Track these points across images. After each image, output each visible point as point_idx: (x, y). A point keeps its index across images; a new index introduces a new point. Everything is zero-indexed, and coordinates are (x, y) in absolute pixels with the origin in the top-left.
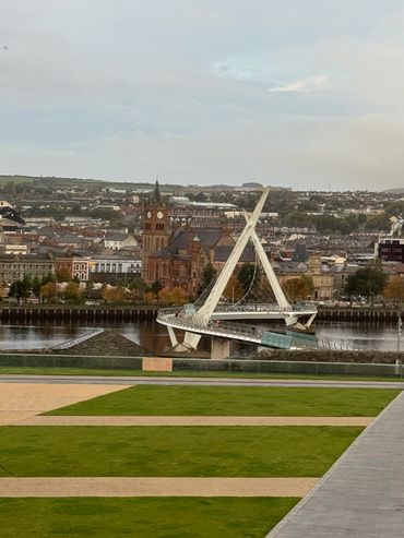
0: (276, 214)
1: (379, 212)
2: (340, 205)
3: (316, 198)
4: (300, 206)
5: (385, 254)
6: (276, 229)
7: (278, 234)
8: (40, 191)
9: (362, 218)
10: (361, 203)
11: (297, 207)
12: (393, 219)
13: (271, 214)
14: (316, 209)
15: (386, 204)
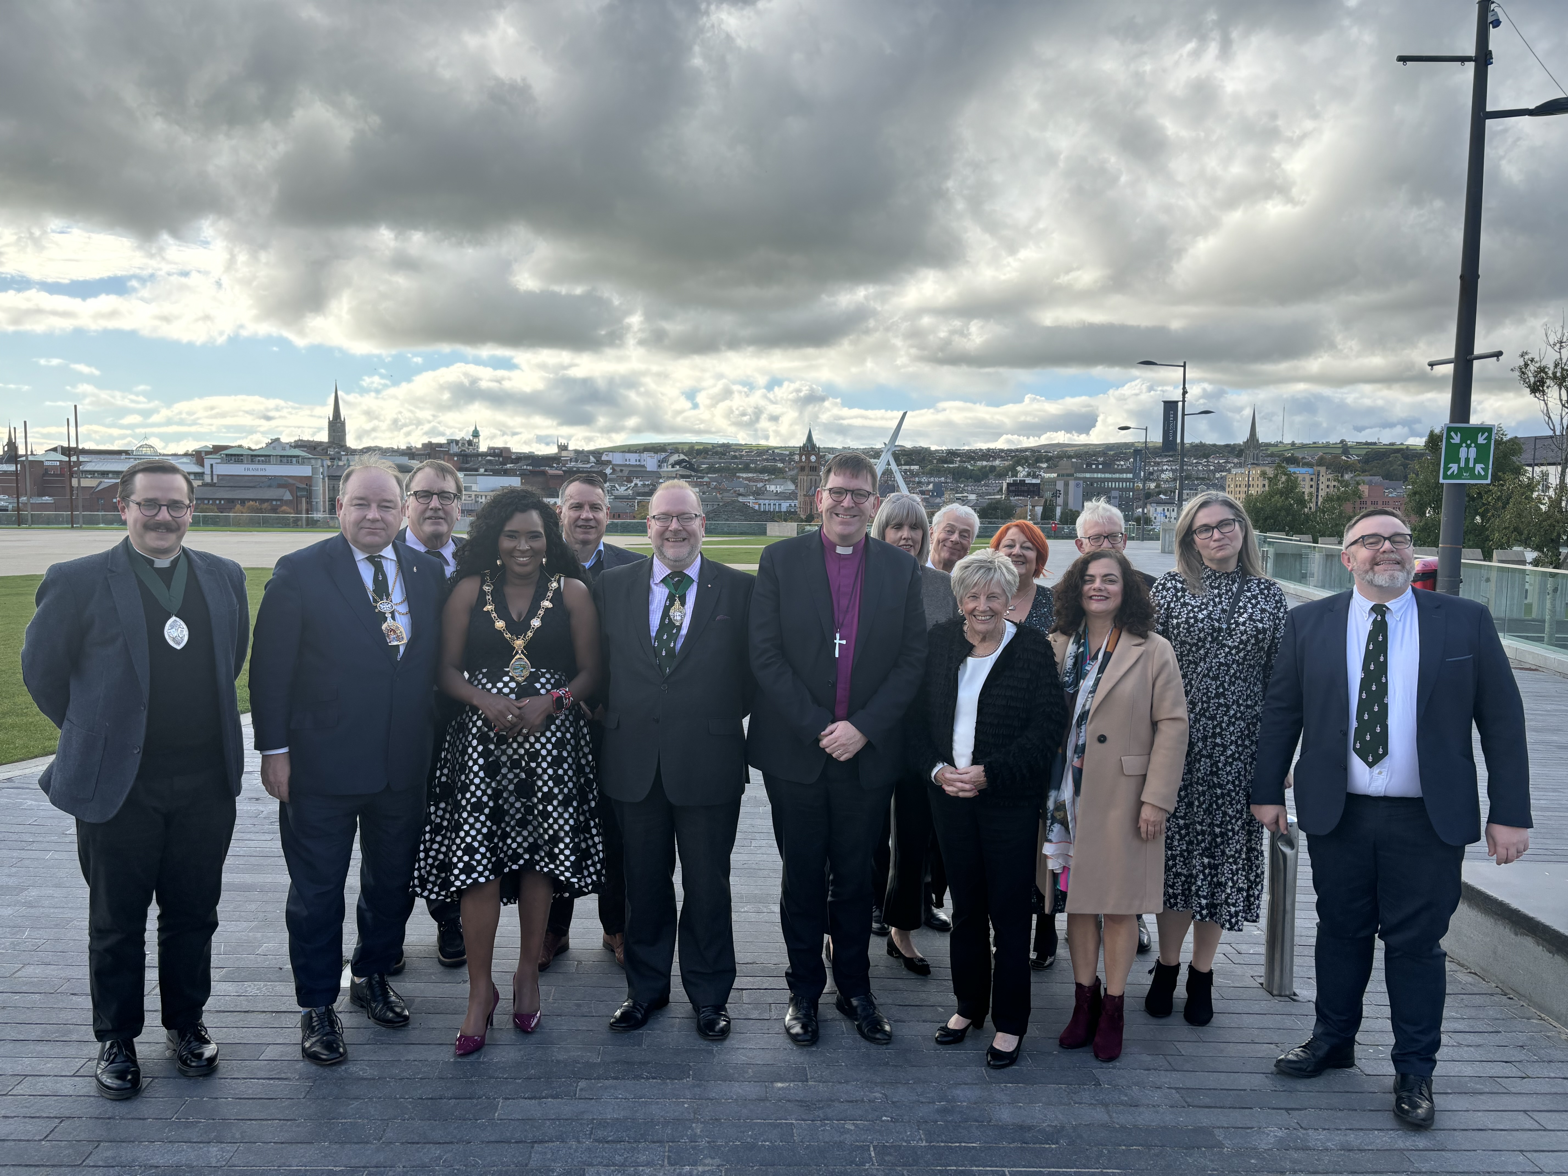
0: (917, 467)
1: (1007, 463)
2: (973, 458)
3: (952, 454)
4: (938, 460)
5: (1013, 491)
6: (917, 479)
7: (919, 483)
8: (716, 453)
9: (993, 468)
10: (991, 456)
11: (935, 461)
12: (1019, 468)
13: (912, 467)
14: (952, 463)
15: (1013, 457)
